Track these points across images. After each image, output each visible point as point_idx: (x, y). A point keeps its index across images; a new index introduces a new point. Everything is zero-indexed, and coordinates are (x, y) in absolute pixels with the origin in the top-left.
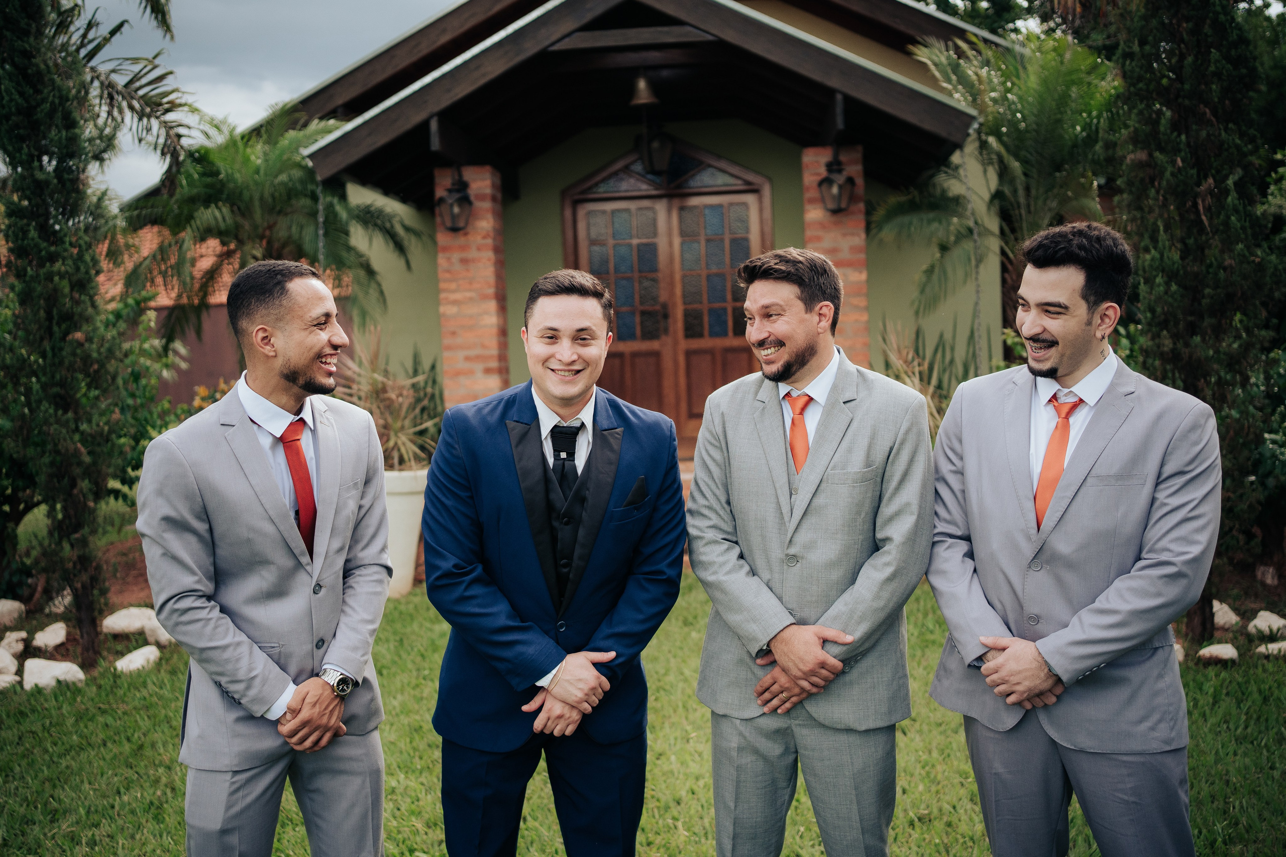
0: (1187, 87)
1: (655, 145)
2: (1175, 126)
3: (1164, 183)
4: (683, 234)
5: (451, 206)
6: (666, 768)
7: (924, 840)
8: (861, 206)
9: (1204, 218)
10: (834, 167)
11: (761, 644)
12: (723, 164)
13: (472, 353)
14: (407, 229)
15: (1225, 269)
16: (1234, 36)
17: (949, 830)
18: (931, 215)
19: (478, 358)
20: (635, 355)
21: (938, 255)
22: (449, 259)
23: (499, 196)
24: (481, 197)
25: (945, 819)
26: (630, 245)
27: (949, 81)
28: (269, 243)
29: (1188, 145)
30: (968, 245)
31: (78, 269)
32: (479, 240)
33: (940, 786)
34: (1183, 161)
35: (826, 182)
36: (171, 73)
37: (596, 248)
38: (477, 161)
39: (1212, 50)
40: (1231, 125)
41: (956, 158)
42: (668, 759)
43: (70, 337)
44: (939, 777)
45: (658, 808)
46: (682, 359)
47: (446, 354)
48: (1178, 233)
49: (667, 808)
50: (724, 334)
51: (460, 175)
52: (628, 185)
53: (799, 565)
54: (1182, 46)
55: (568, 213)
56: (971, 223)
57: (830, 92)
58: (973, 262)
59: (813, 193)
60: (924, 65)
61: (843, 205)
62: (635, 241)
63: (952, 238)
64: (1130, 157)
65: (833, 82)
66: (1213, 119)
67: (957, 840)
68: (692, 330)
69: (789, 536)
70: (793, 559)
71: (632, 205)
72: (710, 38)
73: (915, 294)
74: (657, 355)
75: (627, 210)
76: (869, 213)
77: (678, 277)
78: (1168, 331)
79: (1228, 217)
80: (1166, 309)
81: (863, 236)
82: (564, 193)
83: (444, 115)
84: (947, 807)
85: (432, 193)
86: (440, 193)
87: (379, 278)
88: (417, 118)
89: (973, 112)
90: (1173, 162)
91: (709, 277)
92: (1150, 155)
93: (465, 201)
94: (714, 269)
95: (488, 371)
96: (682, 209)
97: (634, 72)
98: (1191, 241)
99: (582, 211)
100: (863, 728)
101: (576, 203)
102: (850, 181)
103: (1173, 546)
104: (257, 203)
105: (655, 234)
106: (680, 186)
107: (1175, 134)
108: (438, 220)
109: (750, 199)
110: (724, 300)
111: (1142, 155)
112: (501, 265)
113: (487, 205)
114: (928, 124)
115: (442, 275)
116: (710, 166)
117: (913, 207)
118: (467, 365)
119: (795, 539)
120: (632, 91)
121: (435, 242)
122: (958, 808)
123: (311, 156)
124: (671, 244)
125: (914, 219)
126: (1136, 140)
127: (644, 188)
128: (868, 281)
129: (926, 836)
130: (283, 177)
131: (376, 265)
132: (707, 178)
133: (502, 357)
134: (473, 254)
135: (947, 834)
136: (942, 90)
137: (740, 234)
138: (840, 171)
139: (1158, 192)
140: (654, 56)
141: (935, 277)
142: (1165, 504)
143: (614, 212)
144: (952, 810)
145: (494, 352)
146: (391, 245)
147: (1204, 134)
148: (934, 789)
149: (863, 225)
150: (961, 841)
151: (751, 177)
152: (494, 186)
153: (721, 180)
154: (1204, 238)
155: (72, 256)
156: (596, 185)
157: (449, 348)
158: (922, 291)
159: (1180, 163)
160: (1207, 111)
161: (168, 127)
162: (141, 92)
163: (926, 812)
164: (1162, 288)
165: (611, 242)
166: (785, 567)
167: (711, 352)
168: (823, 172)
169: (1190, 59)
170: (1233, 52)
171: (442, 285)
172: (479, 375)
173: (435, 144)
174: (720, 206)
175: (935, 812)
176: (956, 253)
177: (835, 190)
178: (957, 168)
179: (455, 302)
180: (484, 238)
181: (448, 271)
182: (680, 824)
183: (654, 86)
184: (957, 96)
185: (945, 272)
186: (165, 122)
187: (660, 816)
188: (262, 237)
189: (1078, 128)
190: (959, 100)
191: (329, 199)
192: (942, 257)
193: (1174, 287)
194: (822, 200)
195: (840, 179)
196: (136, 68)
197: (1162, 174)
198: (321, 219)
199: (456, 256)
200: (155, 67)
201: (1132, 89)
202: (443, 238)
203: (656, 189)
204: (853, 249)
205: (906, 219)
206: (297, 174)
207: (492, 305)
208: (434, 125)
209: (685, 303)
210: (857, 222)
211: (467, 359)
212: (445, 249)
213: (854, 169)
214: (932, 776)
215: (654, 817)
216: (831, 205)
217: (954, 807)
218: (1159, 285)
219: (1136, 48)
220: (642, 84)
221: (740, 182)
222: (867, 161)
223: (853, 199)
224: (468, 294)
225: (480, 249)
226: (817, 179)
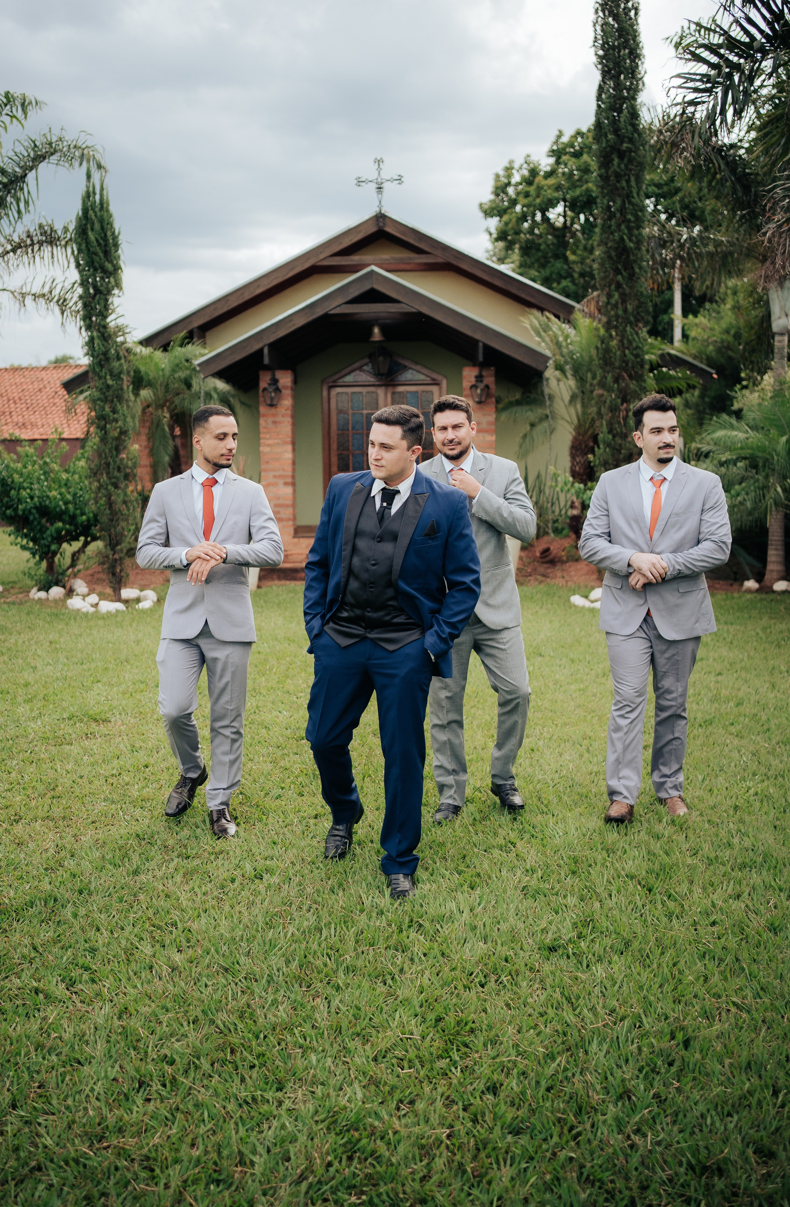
0: (617, 364)
1: (381, 359)
5: (269, 392)
8: (494, 400)
10: (479, 378)
12: (418, 368)
13: (278, 473)
16: (634, 345)
18: (528, 408)
19: (280, 476)
21: (528, 428)
22: (266, 421)
23: (294, 387)
24: (285, 388)
26: (362, 414)
29: (617, 389)
30: (545, 424)
32: (283, 411)
35: (473, 387)
37: (342, 416)
38: (283, 367)
41: (546, 376)
51: (274, 375)
52: (361, 378)
55: (325, 393)
56: (548, 413)
57: (476, 342)
58: (548, 433)
59: (468, 391)
60: (526, 328)
61: (484, 399)
62: (365, 412)
63: (538, 420)
65: (478, 336)
71: (364, 390)
72: (416, 311)
73: (517, 448)
75: (361, 393)
76: (497, 402)
81: (494, 416)
82: (323, 381)
83: (271, 346)
85: (257, 385)
86: (263, 384)
88: (257, 347)
89: (549, 354)
93: (278, 390)
95: (286, 484)
96: (394, 393)
97: (372, 324)
99: (334, 392)
101: (330, 388)
102: (487, 387)
106: (392, 380)
108: (261, 399)
109: (435, 389)
111: (600, 392)
112: (294, 424)
113: (288, 392)
114: (526, 360)
115: (262, 430)
116: (411, 368)
117: (519, 403)
118: (274, 480)
120: (370, 333)
121: (258, 411)
123: (199, 365)
125: (519, 409)
127: (371, 379)
128: (496, 441)
132: (409, 375)
133: (293, 477)
134: (279, 419)
136: (535, 341)
138: (482, 381)
140: (383, 315)
141: (527, 440)
143: (352, 394)
145: (290, 473)
149: (494, 410)
151: (435, 376)
152: (291, 381)
153: (417, 377)
156: (342, 377)
157: (265, 470)
158: (521, 446)
165: (351, 412)
168: (473, 380)
171: (262, 436)
172: (281, 486)
173: (266, 360)
174: (417, 392)
176: (539, 428)
177: (479, 391)
179: (269, 445)
180: (286, 410)
181: (265, 428)
183: (384, 330)
184: (543, 345)
185: (532, 437)
190: (544, 349)
192: (531, 430)
194: (472, 396)
195: (481, 386)
199: (270, 420)
202: (263, 409)
203: (379, 380)
204: (489, 423)
205: (515, 409)
207: (289, 447)
208: (266, 351)
210: (491, 408)
211: (275, 477)
212: (264, 416)
213: (490, 380)
216: (477, 399)
220: (376, 330)
221: (428, 378)
222: (497, 375)
223: (489, 395)
224: (276, 441)
225: (283, 416)
226: (470, 384)
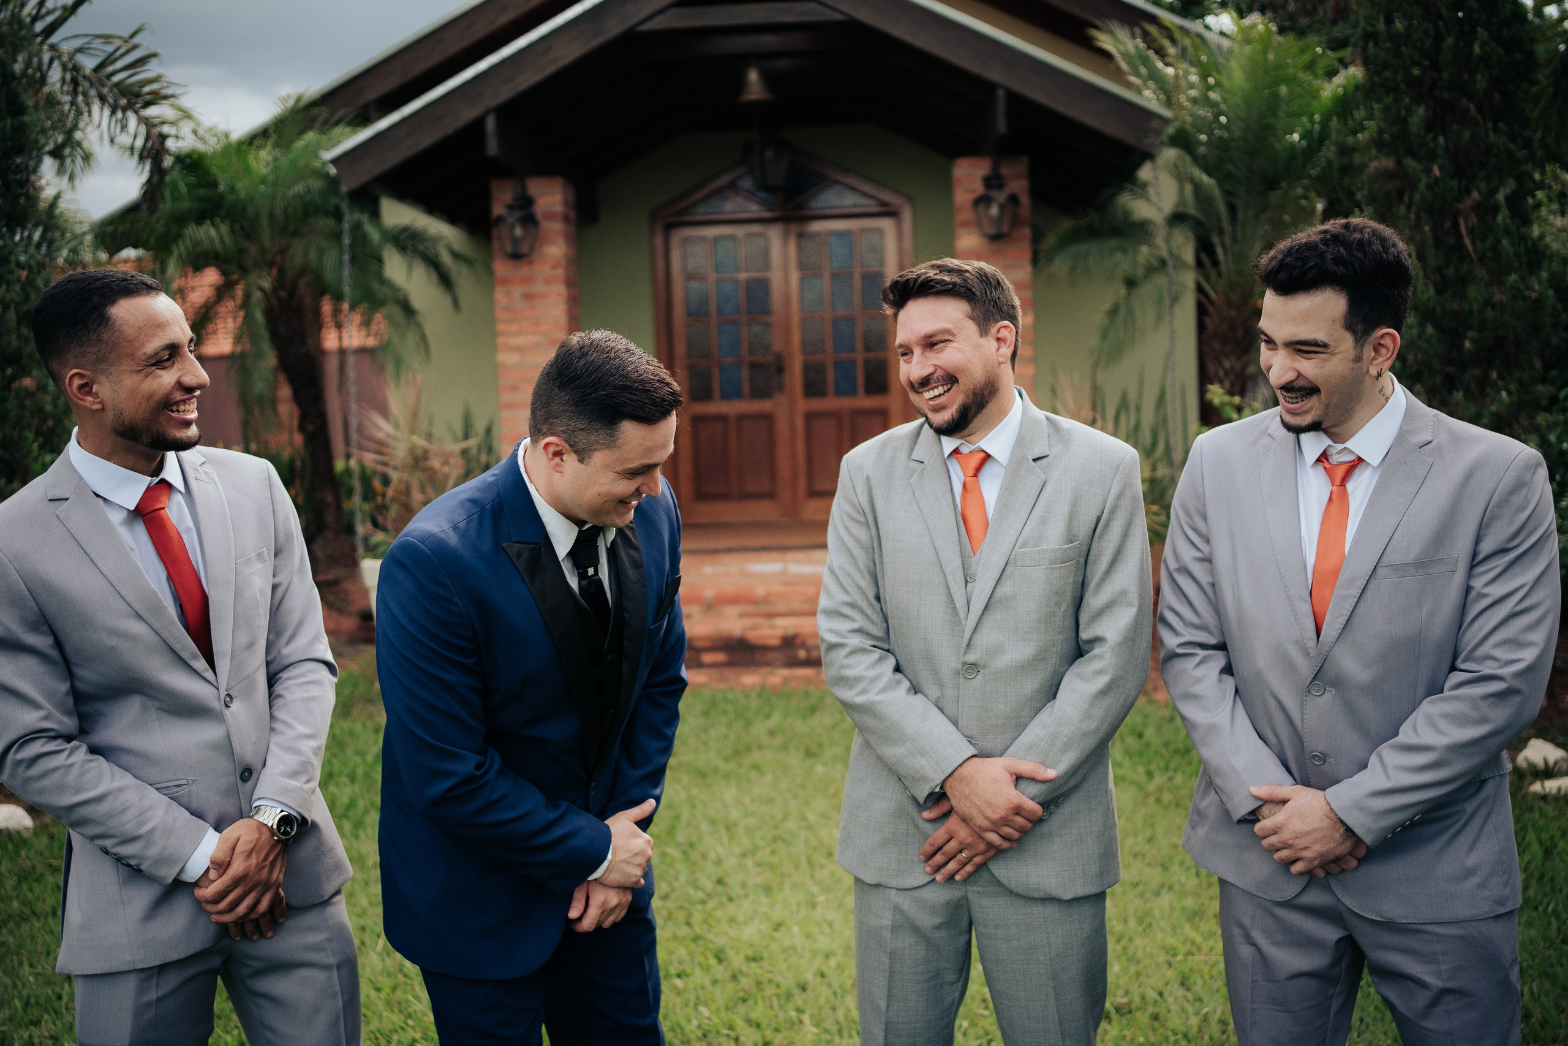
0: (1446, 75)
1: (769, 154)
2: (1430, 126)
3: (1417, 197)
4: (802, 266)
5: (512, 227)
6: (787, 942)
7: (1124, 1038)
8: (1027, 231)
9: (1467, 242)
10: (993, 182)
11: (933, 784)
12: (853, 181)
14: (456, 255)
15: (1493, 307)
17: (1156, 1024)
18: (1113, 243)
20: (742, 418)
21: (1123, 291)
22: (509, 294)
23: (573, 215)
24: (550, 217)
25: (1150, 1010)
26: (735, 281)
27: (1138, 75)
28: (281, 271)
29: (1447, 149)
30: (1160, 280)
31: (27, 297)
32: (547, 270)
33: (1141, 966)
34: (1441, 169)
35: (982, 201)
36: (154, 55)
37: (695, 285)
38: (546, 171)
39: (1479, 29)
40: (1501, 125)
41: (1145, 173)
42: (789, 931)
43: (16, 385)
44: (1139, 954)
45: (778, 996)
46: (800, 424)
47: (506, 414)
48: (1433, 262)
49: (789, 996)
50: (853, 392)
51: (524, 188)
52: (733, 206)
53: (980, 676)
54: (1441, 23)
55: (659, 240)
56: (1164, 254)
57: (989, 87)
58: (1167, 302)
59: (966, 215)
60: (1107, 53)
61: (1005, 229)
62: (743, 276)
63: (1140, 271)
64: (1374, 165)
65: (993, 74)
66: (1479, 117)
67: (1167, 1039)
68: (813, 387)
69: (967, 636)
70: (973, 668)
71: (739, 231)
72: (839, 17)
73: (1095, 341)
74: (768, 418)
75: (732, 237)
76: (1037, 239)
77: (796, 319)
78: (1423, 386)
79: (1499, 241)
80: (1419, 357)
81: (1028, 268)
82: (654, 215)
84: (1152, 994)
85: (488, 210)
86: (498, 210)
87: (420, 318)
88: (468, 115)
89: (1166, 113)
90: (1429, 171)
91: (835, 321)
92: (1399, 162)
93: (529, 220)
94: (841, 311)
96: (801, 236)
97: (745, 60)
98: (1450, 271)
99: (679, 236)
100: (1069, 896)
101: (670, 227)
102: (1013, 199)
103: (1498, 653)
104: (265, 222)
105: (767, 266)
106: (798, 208)
107: (1430, 136)
108: (496, 245)
109: (886, 224)
110: (852, 349)
111: (1387, 163)
112: (575, 300)
113: (557, 226)
114: (1110, 127)
115: (500, 314)
116: (836, 182)
117: (1092, 233)
119: (974, 642)
120: (740, 84)
121: (490, 271)
122: (1166, 994)
123: (335, 161)
124: (787, 279)
125: (1094, 247)
126: (1378, 143)
127: (754, 209)
128: (1035, 325)
129: (1127, 1033)
130: (299, 188)
131: (416, 302)
132: (831, 198)
134: (538, 288)
135: (1154, 1030)
136: (1129, 85)
137: (874, 268)
138: (1000, 187)
139: (1409, 208)
140: (768, 42)
141: (1120, 319)
142: (1484, 596)
143: (716, 240)
144: (1157, 997)
146: (434, 277)
147: (1467, 135)
148: (1133, 969)
149: (1027, 255)
150: (1172, 1039)
151: (887, 197)
152: (566, 203)
153: (849, 200)
154: (1465, 267)
155: (19, 280)
156: (695, 204)
157: (508, 406)
158: (1104, 336)
159: (1436, 171)
160: (1472, 106)
161: (148, 123)
162: (116, 79)
163: (1125, 1000)
164: (1415, 331)
165: (712, 276)
166: (962, 680)
167: (836, 415)
168: (979, 188)
169: (1450, 41)
170: (1505, 32)
171: (501, 327)
173: (492, 147)
174: (848, 233)
175: (1137, 1000)
176: (1147, 290)
177: (994, 211)
178: (1144, 186)
179: (518, 349)
180: (554, 267)
181: (508, 309)
182: (806, 1018)
183: (768, 79)
184: (1147, 93)
185: (1131, 313)
186: (147, 119)
187: (781, 1007)
188: (271, 264)
189: (1296, 137)
190: (1149, 98)
191: (356, 216)
192: (1129, 294)
193: (1430, 330)
194: (978, 224)
195: (1001, 196)
196: (110, 49)
197: (1413, 187)
198: (346, 241)
199: (518, 291)
200: (135, 47)
201: (1376, 79)
202: (501, 267)
203: (769, 210)
205: (1083, 248)
206: (317, 184)
208: (491, 124)
209: (804, 353)
210: (1021, 251)
212: (504, 282)
213: (1019, 186)
214: (1130, 952)
215: (772, 1007)
216: (990, 230)
217: (1161, 994)
218: (1411, 327)
219: (1381, 26)
220: (753, 76)
221: (872, 202)
222: (1034, 175)
224: (533, 339)
225: (548, 281)
226: (971, 197)
